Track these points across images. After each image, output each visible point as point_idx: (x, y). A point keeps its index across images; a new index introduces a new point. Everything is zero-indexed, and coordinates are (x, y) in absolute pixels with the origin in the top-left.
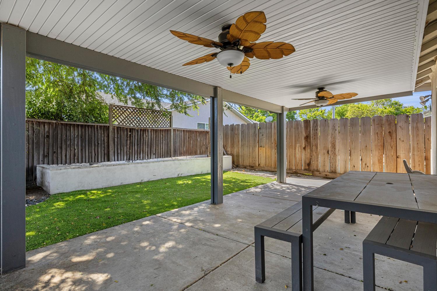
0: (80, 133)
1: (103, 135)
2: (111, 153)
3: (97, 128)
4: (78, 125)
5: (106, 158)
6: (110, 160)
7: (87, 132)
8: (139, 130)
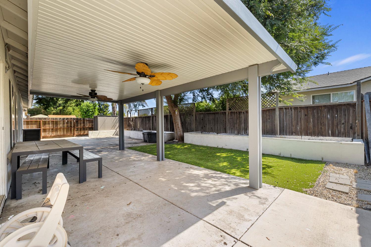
0: (213, 117)
1: (223, 117)
2: (227, 128)
3: (220, 114)
4: (212, 113)
5: (225, 131)
6: (227, 132)
7: (216, 116)
8: (245, 113)
